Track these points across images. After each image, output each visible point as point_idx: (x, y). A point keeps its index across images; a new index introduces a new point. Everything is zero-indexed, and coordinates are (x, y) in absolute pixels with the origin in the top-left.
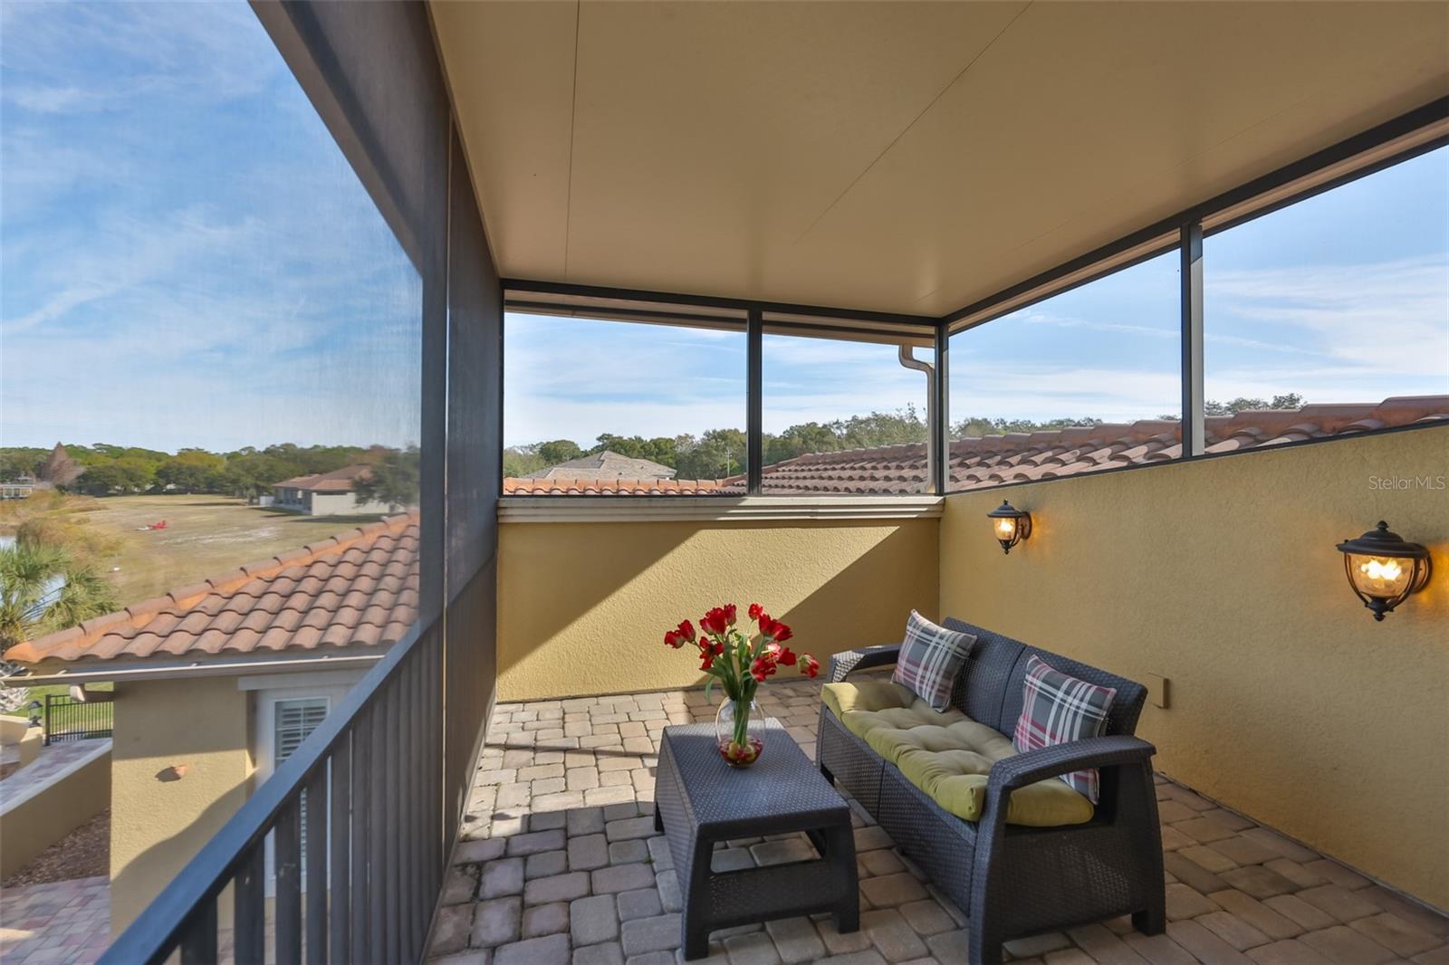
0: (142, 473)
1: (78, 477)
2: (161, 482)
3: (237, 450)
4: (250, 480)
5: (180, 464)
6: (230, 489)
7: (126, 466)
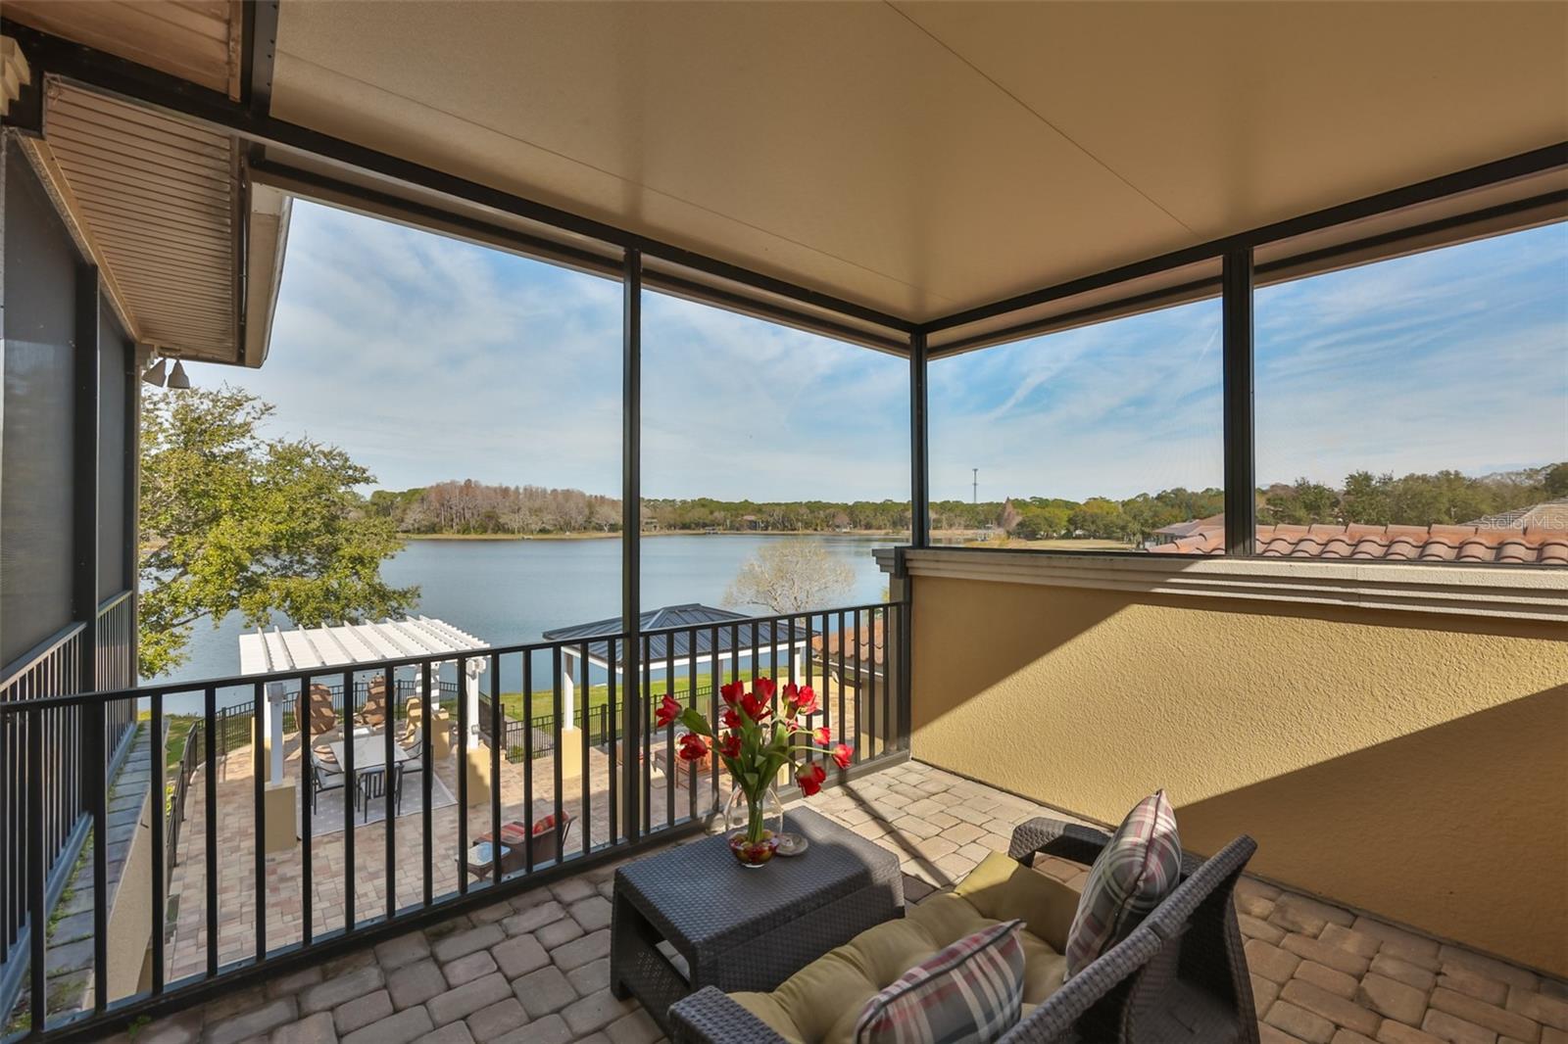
0: (1057, 521)
1: (1018, 525)
2: (1072, 528)
3: (1133, 497)
4: (1135, 526)
5: (1085, 512)
6: (1120, 535)
7: (1047, 515)
